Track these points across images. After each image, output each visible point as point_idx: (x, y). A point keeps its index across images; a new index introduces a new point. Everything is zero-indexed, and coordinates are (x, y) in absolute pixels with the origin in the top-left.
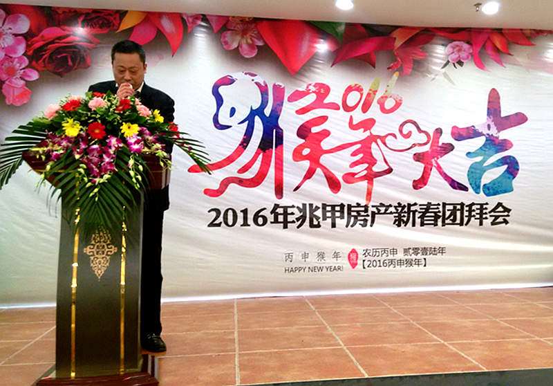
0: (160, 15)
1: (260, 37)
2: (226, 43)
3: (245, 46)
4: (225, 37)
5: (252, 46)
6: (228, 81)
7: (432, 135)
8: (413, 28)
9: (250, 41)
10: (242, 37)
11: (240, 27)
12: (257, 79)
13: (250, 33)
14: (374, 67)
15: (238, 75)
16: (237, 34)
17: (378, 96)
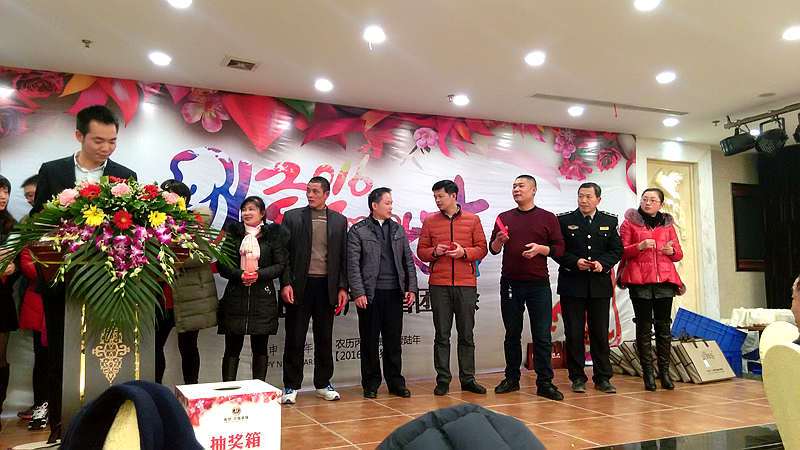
0: (112, 81)
1: (225, 111)
2: (187, 115)
3: (208, 120)
4: (186, 109)
5: (216, 120)
6: (188, 156)
7: (402, 219)
8: (382, 112)
9: (213, 114)
10: (206, 110)
11: (203, 99)
12: (221, 155)
13: (214, 107)
14: (345, 148)
15: (200, 150)
16: (200, 107)
17: (348, 178)
